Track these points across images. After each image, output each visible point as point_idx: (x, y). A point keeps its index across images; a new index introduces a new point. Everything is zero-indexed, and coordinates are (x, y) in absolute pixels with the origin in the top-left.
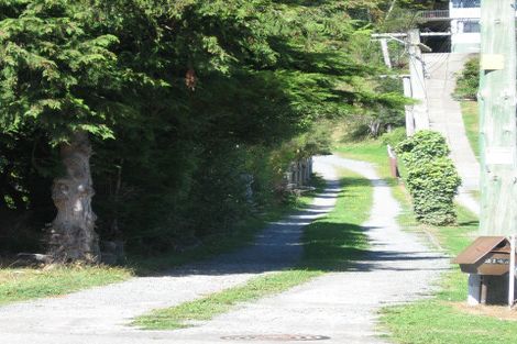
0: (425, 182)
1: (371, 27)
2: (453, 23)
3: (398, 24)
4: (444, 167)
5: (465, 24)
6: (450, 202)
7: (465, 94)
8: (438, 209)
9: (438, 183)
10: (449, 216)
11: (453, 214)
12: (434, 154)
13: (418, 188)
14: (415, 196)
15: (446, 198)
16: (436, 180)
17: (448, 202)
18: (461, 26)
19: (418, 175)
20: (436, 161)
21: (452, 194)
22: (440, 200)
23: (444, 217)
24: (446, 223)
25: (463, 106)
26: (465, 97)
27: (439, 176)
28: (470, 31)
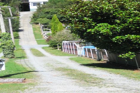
0: (5, 47)
1: (8, 5)
2: (30, 3)
3: (15, 4)
4: (10, 42)
5: (33, 3)
6: (13, 52)
7: (33, 22)
8: (9, 54)
9: (9, 47)
10: (13, 55)
11: (14, 55)
12: (7, 39)
13: (4, 48)
14: (3, 50)
15: (12, 51)
16: (8, 46)
17: (12, 52)
18: (32, 4)
19: (3, 45)
20: (8, 41)
21: (13, 50)
22: (10, 51)
23: (11, 56)
24: (12, 58)
25: (33, 26)
26: (33, 23)
27: (9, 45)
28: (35, 5)
